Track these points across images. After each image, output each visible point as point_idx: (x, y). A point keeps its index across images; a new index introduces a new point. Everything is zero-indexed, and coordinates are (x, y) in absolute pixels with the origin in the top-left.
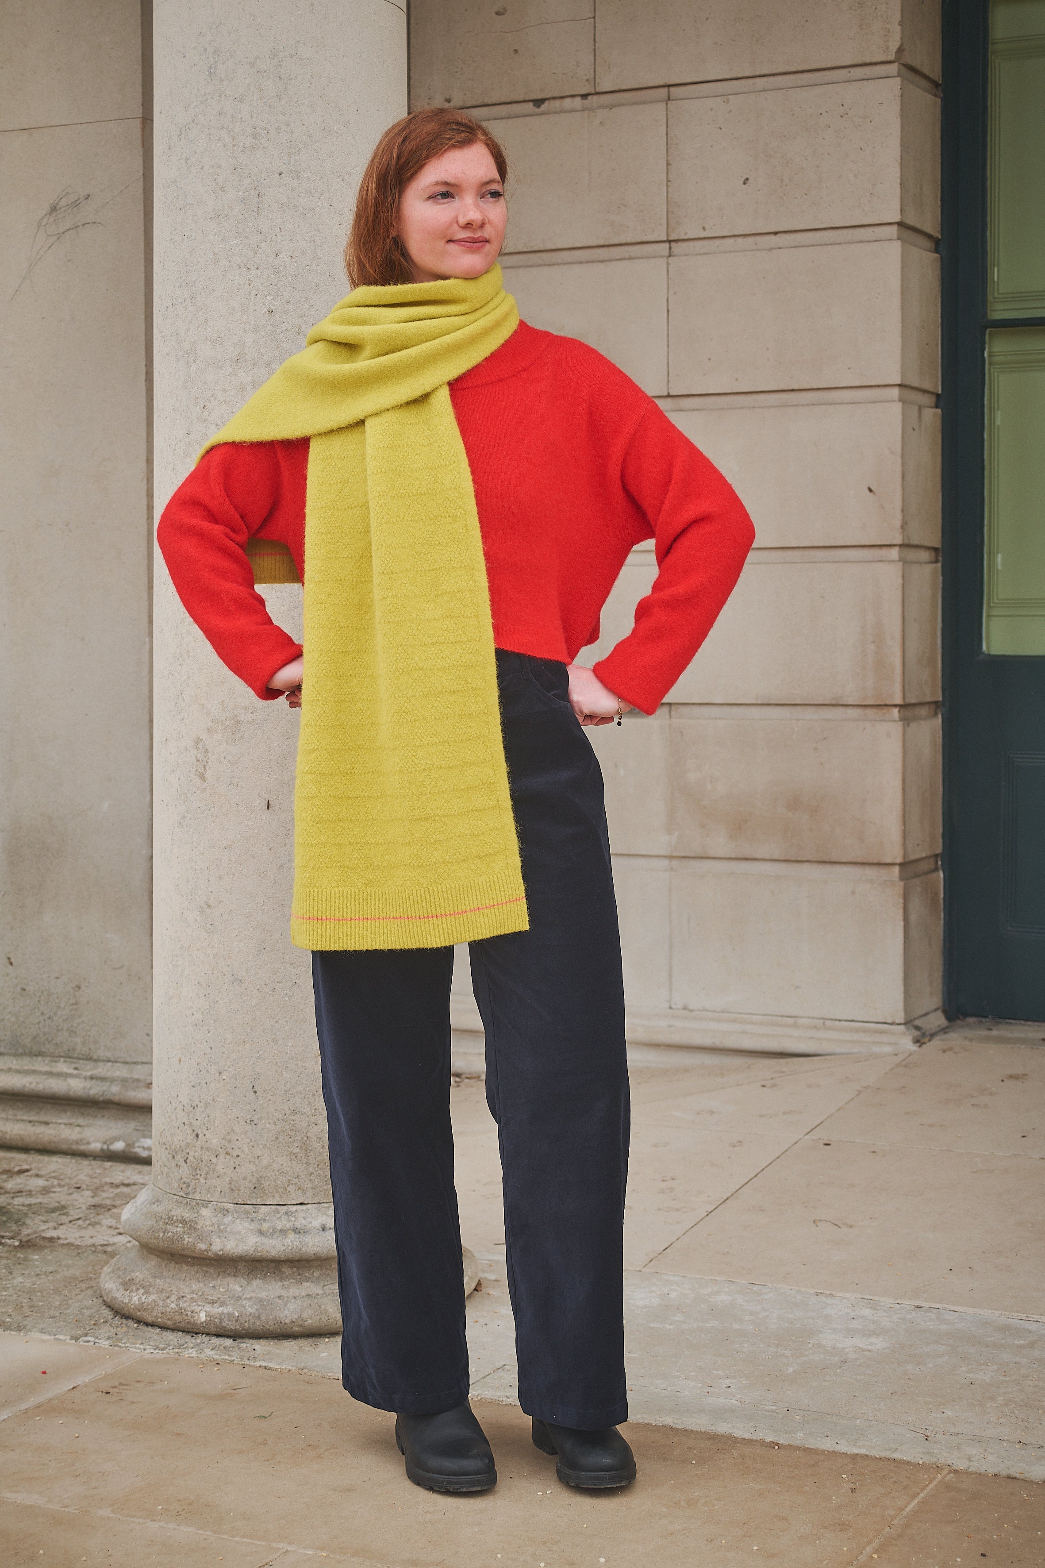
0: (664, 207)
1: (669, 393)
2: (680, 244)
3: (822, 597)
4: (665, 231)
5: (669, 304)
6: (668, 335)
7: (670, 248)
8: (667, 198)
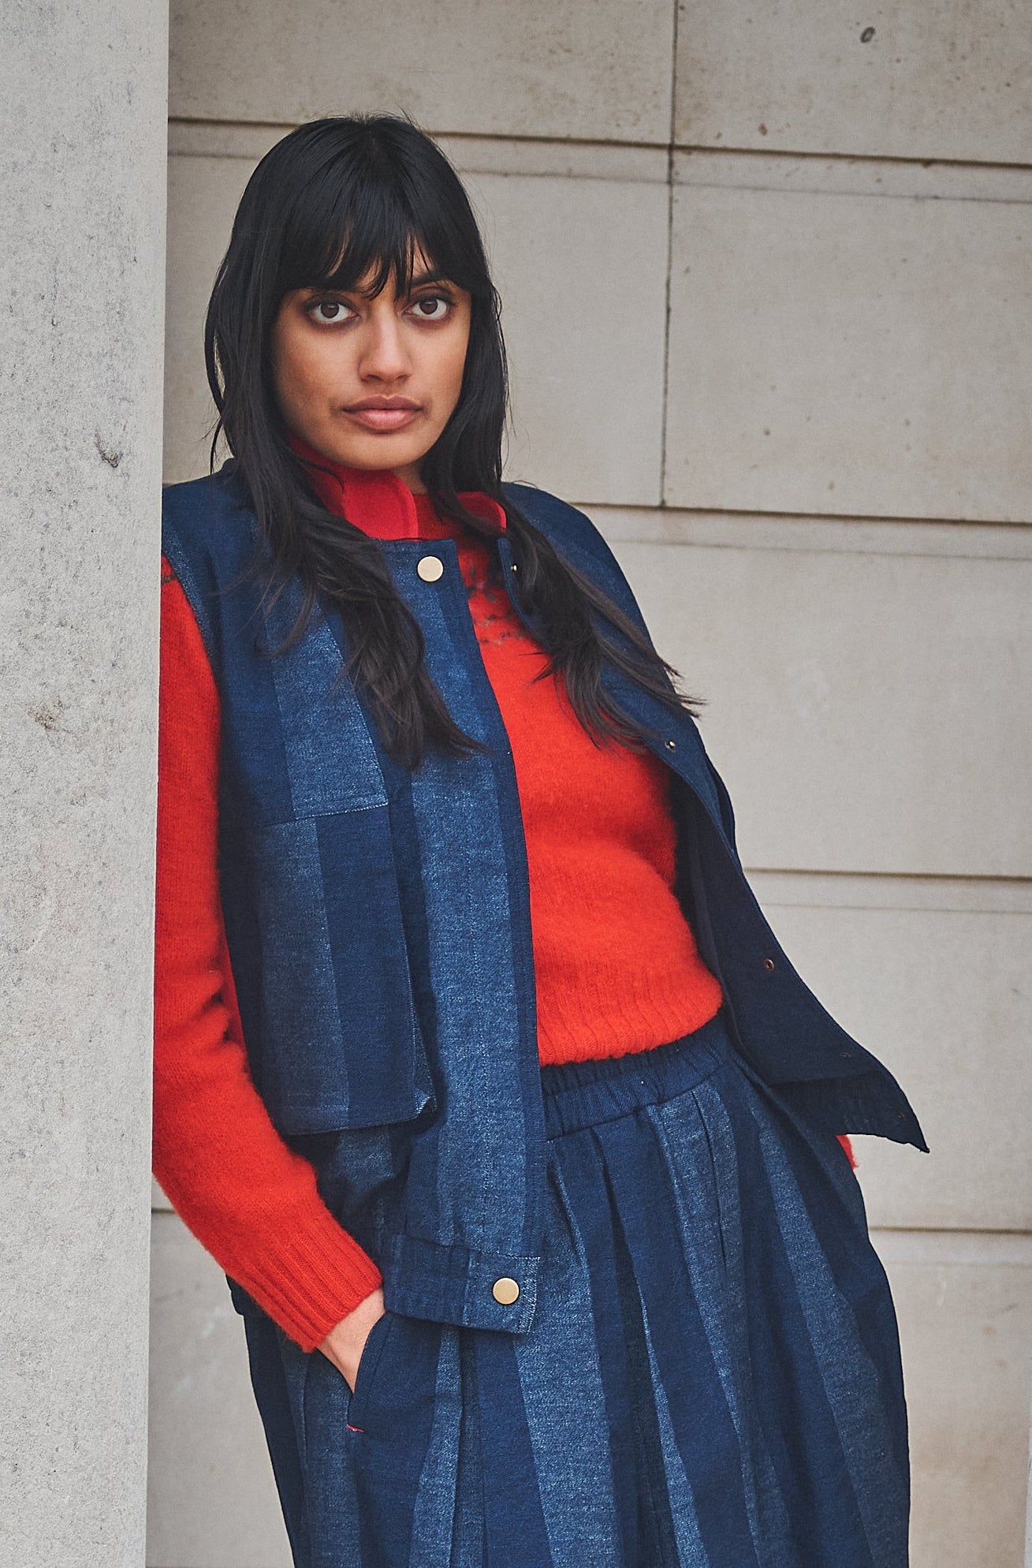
0: (667, 65)
1: (663, 502)
2: (694, 156)
4: (667, 120)
5: (671, 293)
6: (666, 365)
7: (671, 164)
8: (675, 47)
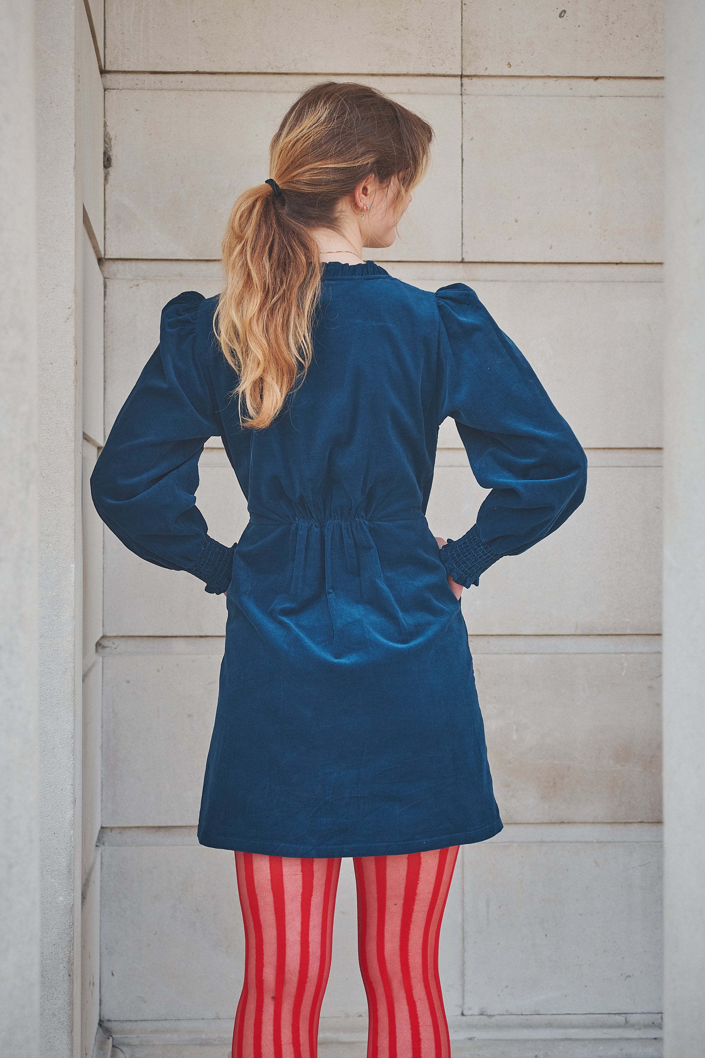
0: (458, 34)
2: (476, 80)
3: (658, 508)
4: (458, 63)
5: (464, 151)
7: (462, 85)
8: (462, 25)
